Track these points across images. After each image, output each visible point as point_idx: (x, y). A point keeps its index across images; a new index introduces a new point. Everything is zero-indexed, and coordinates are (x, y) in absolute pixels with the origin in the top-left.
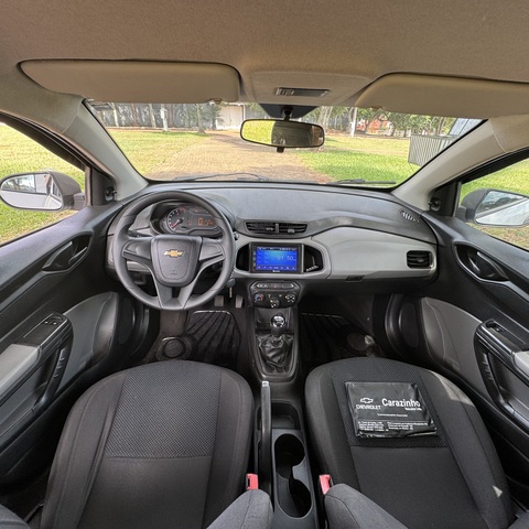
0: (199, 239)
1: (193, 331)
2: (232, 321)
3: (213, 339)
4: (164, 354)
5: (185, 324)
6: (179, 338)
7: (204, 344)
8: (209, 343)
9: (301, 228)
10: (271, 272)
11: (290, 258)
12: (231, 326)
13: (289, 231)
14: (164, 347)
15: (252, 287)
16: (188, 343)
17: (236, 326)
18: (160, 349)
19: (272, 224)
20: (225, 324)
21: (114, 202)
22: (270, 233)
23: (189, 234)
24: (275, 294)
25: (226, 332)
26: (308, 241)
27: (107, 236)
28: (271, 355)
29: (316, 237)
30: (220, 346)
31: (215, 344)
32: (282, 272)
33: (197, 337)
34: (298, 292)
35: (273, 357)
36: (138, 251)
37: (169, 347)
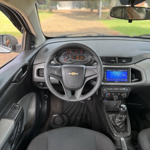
0: (84, 66)
1: (66, 112)
2: (86, 106)
3: (77, 115)
4: (54, 123)
5: (62, 108)
6: (60, 115)
7: (73, 118)
8: (76, 118)
9: (129, 59)
10: (114, 82)
11: (124, 75)
12: (85, 109)
13: (123, 61)
14: (54, 119)
15: (104, 90)
16: (65, 118)
17: (88, 109)
18: (52, 120)
19: (114, 58)
20: (82, 108)
21: (34, 48)
22: (113, 62)
23: (72, 64)
24: (116, 93)
25: (83, 112)
26: (133, 66)
27: (33, 65)
28: (118, 124)
29: (137, 64)
30: (81, 119)
31: (79, 118)
32: (120, 82)
33: (69, 114)
34: (127, 92)
35: (120, 125)
36: (56, 73)
37: (57, 120)
